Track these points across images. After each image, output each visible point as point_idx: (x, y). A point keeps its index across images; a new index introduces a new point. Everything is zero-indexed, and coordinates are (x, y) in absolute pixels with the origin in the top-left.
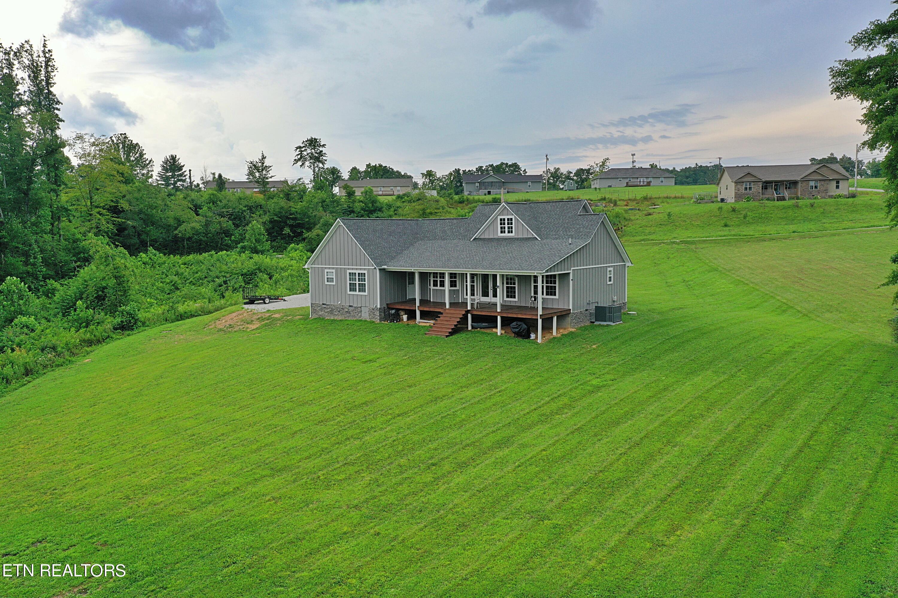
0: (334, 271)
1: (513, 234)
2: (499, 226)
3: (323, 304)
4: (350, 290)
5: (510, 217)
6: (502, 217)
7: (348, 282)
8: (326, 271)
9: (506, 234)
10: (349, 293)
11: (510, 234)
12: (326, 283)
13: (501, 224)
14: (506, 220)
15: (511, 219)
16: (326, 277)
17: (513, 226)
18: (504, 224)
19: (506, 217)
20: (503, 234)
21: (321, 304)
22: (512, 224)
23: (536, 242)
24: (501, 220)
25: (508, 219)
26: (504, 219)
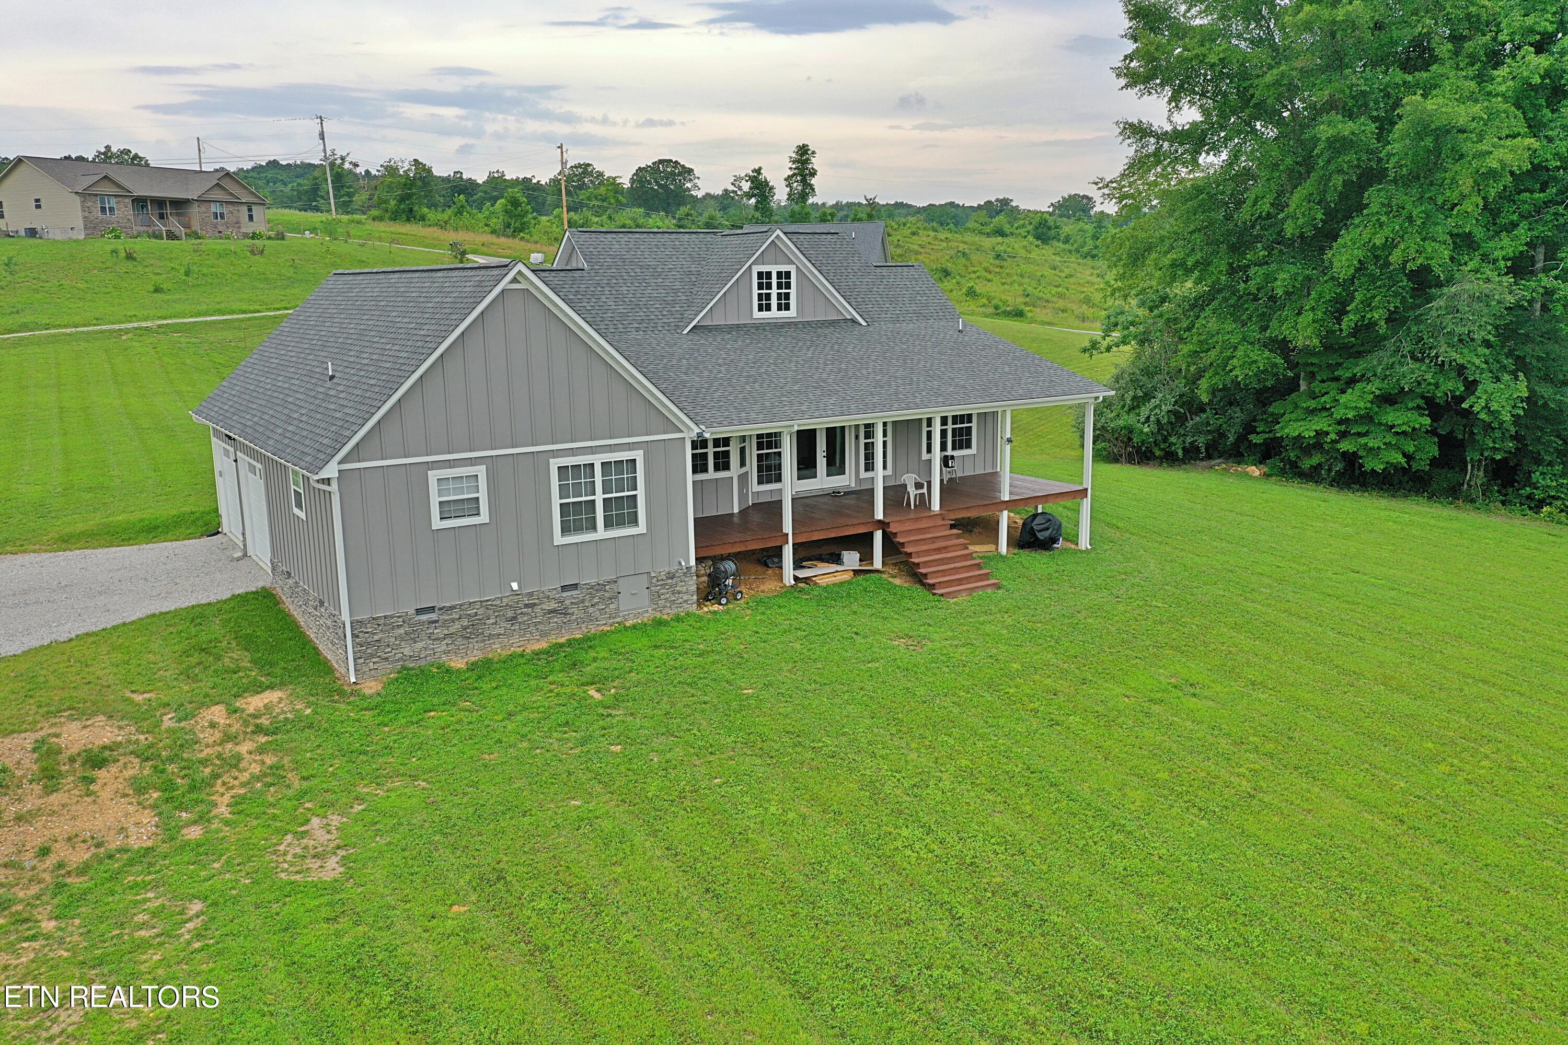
0: (481, 471)
1: (792, 313)
2: (756, 292)
3: (419, 611)
4: (565, 530)
5: (784, 268)
6: (764, 268)
7: (556, 502)
8: (433, 475)
9: (774, 313)
10: (559, 539)
11: (784, 313)
12: (437, 523)
13: (760, 286)
14: (774, 276)
15: (788, 274)
16: (435, 500)
17: (793, 292)
18: (769, 286)
19: (774, 269)
20: (765, 314)
21: (412, 611)
22: (788, 286)
23: (857, 328)
24: (760, 275)
25: (779, 274)
26: (769, 275)
